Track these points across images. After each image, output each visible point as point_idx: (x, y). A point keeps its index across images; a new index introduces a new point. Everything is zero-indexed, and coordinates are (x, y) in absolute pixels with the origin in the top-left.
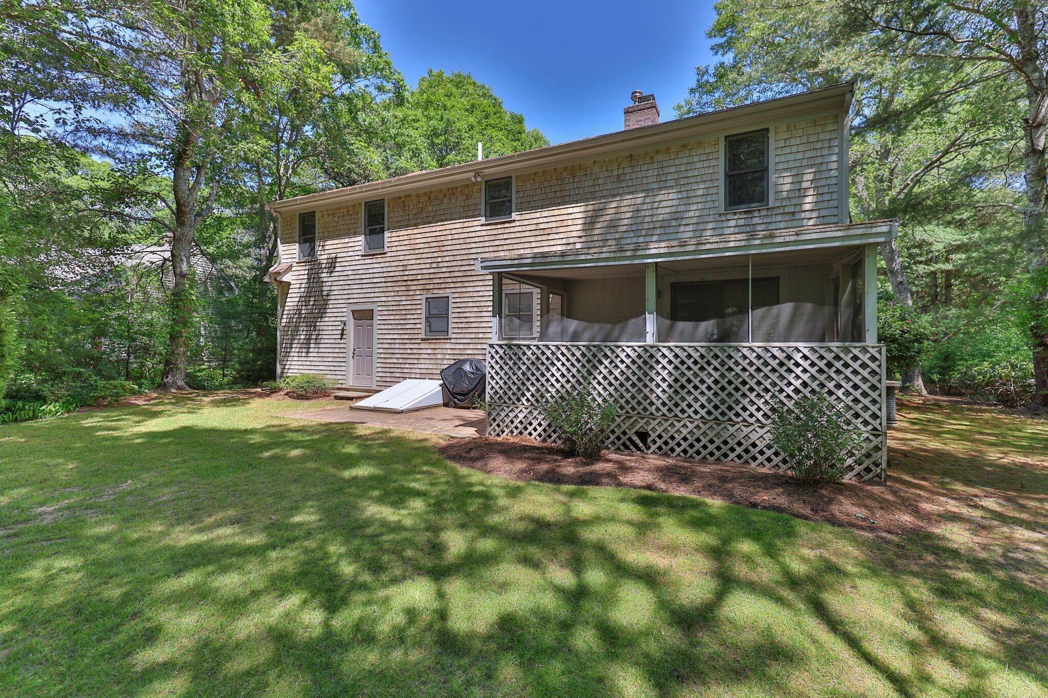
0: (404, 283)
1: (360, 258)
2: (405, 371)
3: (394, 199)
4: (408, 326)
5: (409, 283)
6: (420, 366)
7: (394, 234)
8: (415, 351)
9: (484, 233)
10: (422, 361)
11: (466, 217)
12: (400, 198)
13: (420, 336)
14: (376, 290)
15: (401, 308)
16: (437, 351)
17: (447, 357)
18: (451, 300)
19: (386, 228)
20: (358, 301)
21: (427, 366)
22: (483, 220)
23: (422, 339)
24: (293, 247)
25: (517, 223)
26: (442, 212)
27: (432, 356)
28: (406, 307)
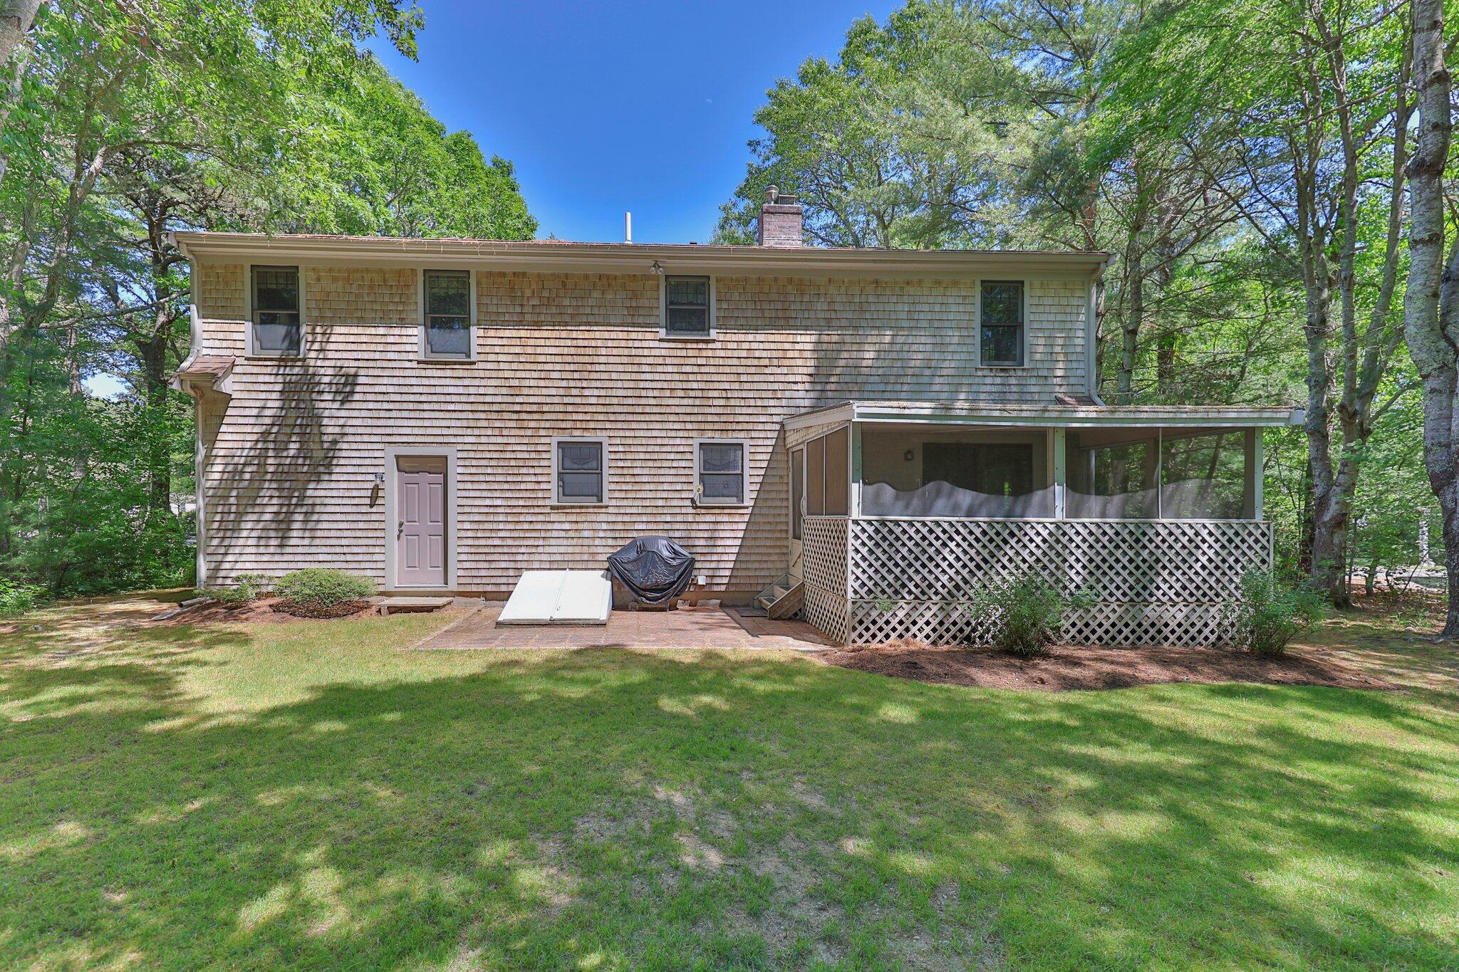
0: (515, 416)
1: (414, 365)
2: (519, 557)
3: (490, 274)
4: (523, 486)
5: (524, 416)
6: (548, 550)
7: (492, 333)
8: (539, 526)
9: (664, 352)
10: (553, 542)
11: (633, 325)
12: (503, 275)
13: (548, 502)
14: (453, 423)
15: (508, 455)
16: (580, 526)
17: (601, 534)
18: (606, 449)
19: (474, 318)
20: (411, 439)
21: (562, 550)
22: (662, 333)
23: (552, 508)
25: (718, 345)
26: (588, 311)
27: (571, 534)
28: (519, 455)
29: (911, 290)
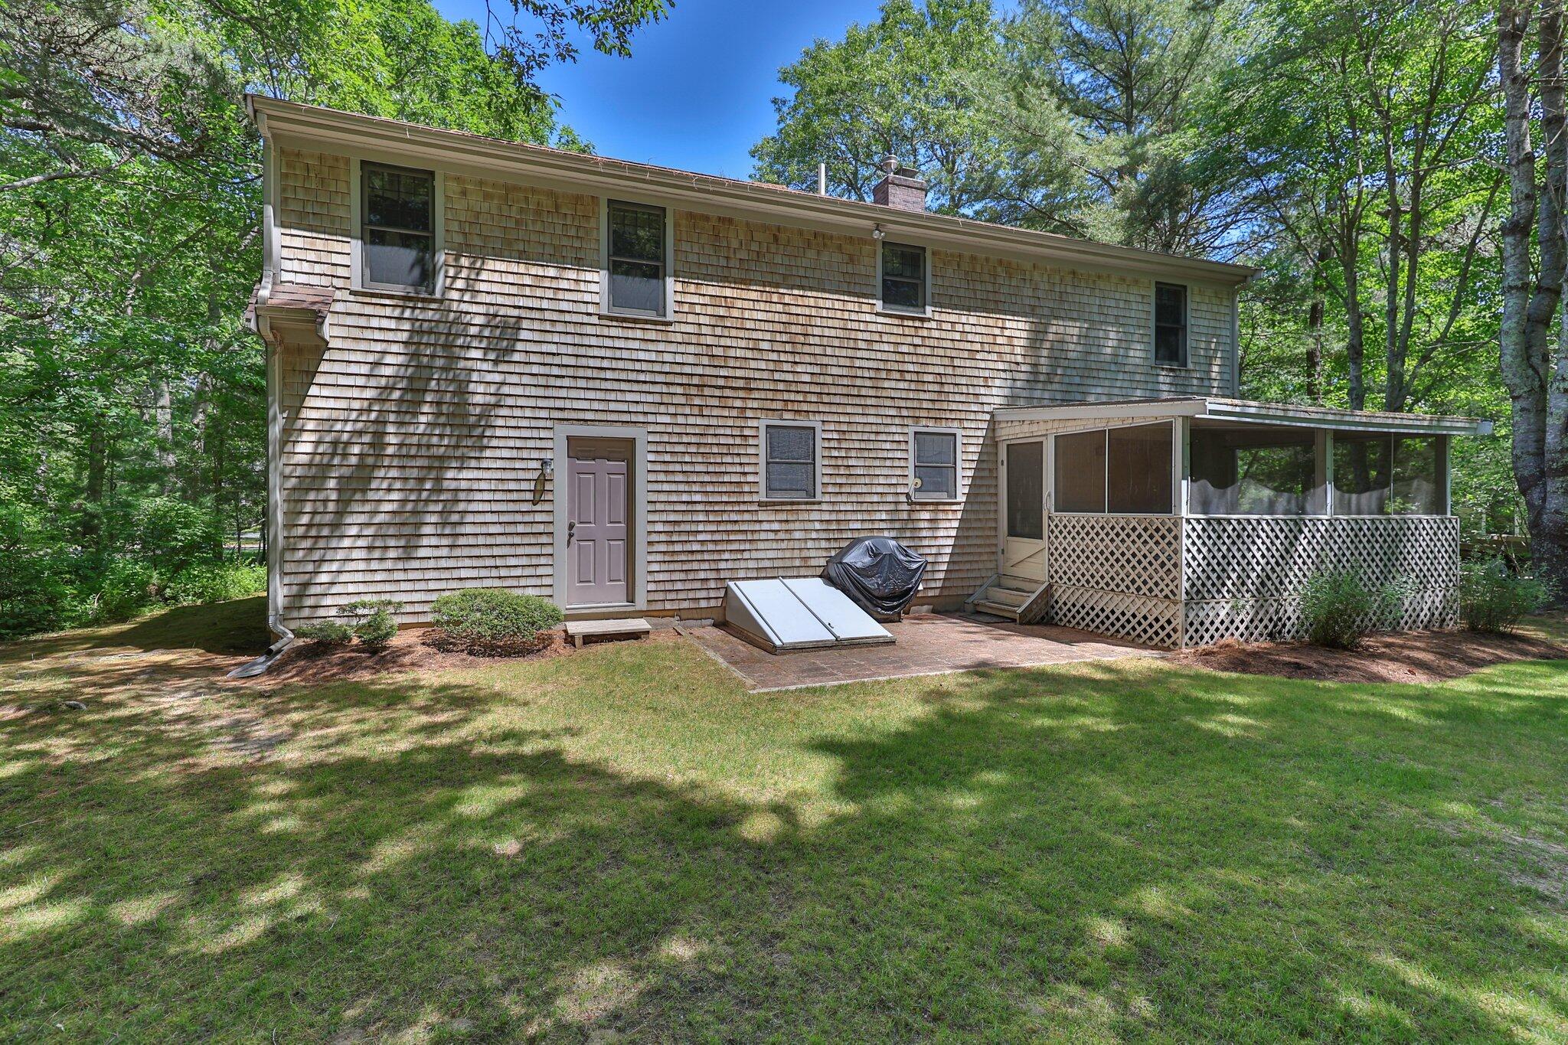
0: (717, 393)
1: (595, 320)
2: (722, 565)
3: (691, 216)
4: (726, 478)
5: (728, 393)
6: (754, 555)
7: (692, 288)
8: (744, 527)
9: (880, 328)
10: (761, 545)
11: (849, 294)
12: (707, 218)
13: (755, 498)
14: (643, 398)
15: (710, 440)
16: (791, 526)
17: (814, 535)
18: (819, 435)
19: (670, 267)
20: (589, 416)
21: (771, 554)
22: (879, 305)
23: (760, 504)
24: (346, 248)
25: (933, 325)
26: (802, 272)
27: (781, 536)
28: (723, 440)
29: (1101, 284)
